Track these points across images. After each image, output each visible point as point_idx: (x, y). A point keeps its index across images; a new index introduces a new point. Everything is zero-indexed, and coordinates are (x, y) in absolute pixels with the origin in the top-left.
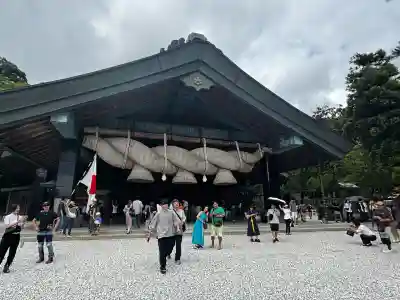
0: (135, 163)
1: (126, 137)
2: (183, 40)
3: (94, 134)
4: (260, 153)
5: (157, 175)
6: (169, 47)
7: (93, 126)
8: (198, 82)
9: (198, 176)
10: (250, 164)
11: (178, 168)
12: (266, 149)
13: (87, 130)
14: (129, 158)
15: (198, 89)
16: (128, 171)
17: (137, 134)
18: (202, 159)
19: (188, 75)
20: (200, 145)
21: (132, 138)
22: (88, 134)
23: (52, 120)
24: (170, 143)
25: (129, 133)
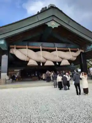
0: (30, 58)
1: (26, 48)
2: (46, 7)
3: (14, 48)
4: (79, 52)
5: (39, 63)
6: (41, 11)
7: (14, 45)
8: (53, 25)
9: (55, 62)
10: (75, 57)
11: (47, 60)
12: (81, 51)
13: (11, 46)
14: (28, 57)
15: (53, 28)
16: (28, 62)
17: (30, 47)
18: (56, 56)
19: (49, 22)
20: (55, 50)
22: (11, 48)
24: (43, 50)
25: (27, 47)
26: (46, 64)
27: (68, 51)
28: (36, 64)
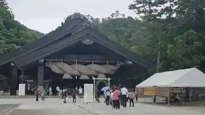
0: (65, 72)
3: (49, 61)
4: (118, 65)
5: (73, 76)
8: (88, 42)
10: (114, 70)
11: (82, 73)
12: (122, 64)
14: (63, 70)
16: (63, 75)
18: (91, 70)
19: (84, 39)
20: (91, 63)
21: (64, 62)
23: (39, 61)
24: (78, 63)
25: (62, 60)
26: (81, 78)
27: (106, 64)
28: (71, 78)
